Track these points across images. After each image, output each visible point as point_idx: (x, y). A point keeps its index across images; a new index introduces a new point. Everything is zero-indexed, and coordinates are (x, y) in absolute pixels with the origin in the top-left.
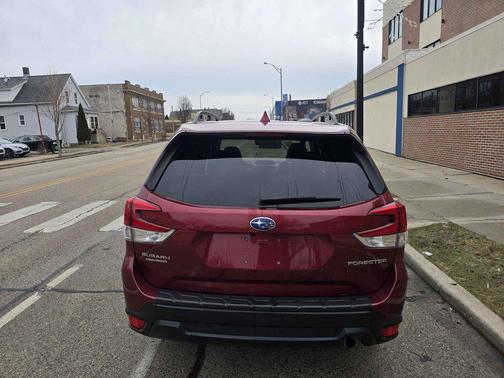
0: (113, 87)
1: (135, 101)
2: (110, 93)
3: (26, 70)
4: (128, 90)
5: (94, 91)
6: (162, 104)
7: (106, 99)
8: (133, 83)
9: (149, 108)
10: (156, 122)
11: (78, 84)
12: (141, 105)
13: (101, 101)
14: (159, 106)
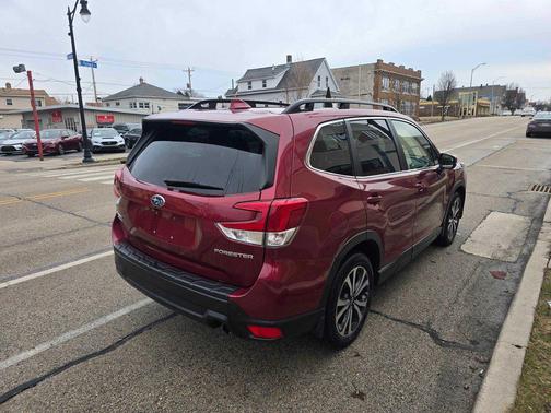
0: (364, 67)
1: (385, 82)
2: (360, 75)
3: (289, 58)
4: (380, 69)
5: (346, 74)
6: (419, 83)
7: (356, 81)
8: (386, 62)
9: (402, 89)
10: (408, 104)
11: (331, 67)
12: (391, 86)
13: (351, 84)
14: (414, 86)
